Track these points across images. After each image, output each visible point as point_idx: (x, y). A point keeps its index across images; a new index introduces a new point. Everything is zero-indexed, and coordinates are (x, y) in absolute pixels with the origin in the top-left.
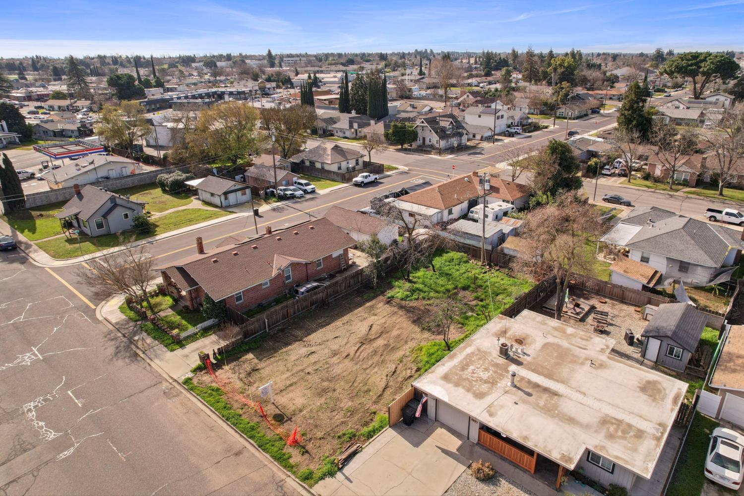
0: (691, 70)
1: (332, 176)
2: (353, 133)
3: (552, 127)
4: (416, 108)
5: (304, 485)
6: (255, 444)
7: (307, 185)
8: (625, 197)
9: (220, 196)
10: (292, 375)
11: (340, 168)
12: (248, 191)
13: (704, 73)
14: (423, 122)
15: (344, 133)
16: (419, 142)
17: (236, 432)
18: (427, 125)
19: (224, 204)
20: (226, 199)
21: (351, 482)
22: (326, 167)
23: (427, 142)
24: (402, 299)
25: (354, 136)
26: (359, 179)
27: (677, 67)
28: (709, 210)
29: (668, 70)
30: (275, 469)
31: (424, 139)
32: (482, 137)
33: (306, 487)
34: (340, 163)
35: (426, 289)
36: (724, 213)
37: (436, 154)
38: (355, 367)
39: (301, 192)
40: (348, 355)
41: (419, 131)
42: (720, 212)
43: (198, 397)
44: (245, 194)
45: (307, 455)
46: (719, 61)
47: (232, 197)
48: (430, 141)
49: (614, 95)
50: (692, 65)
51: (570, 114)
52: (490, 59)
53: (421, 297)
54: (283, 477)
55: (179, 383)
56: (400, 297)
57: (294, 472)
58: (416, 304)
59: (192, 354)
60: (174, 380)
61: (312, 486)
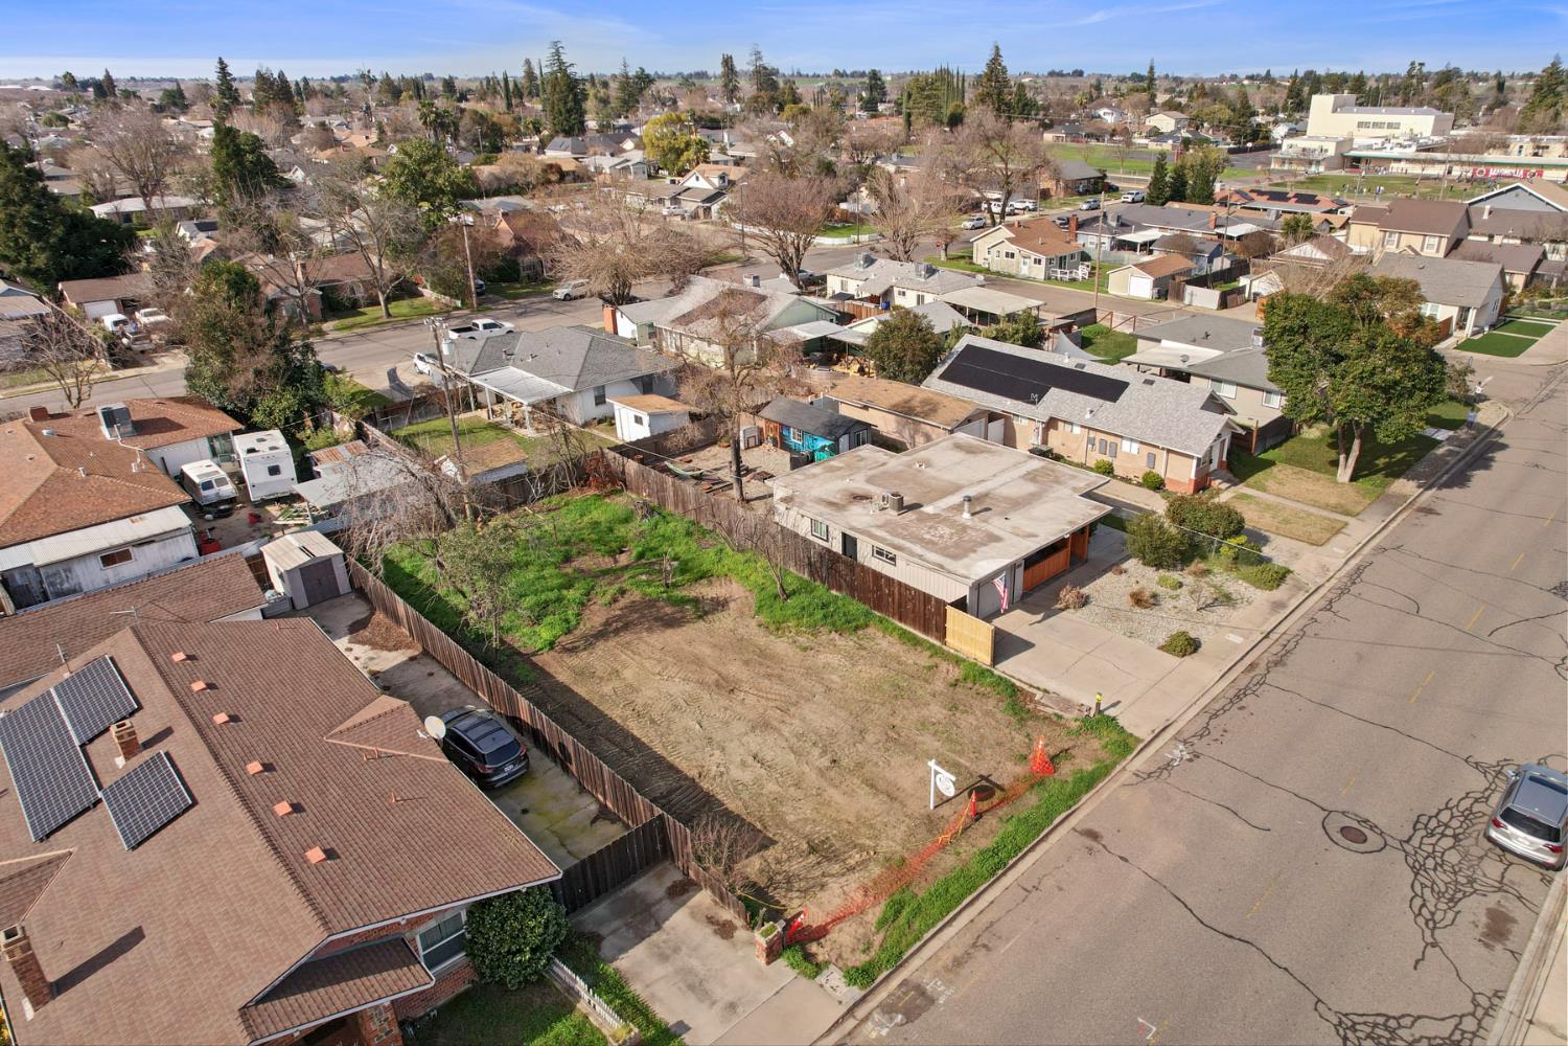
5: (1137, 748)
21: (1120, 702)
24: (568, 631)
30: (1115, 786)
33: (1140, 745)
38: (820, 700)
40: (778, 709)
42: (473, 329)
45: (1071, 752)
53: (573, 607)
54: (1128, 773)
55: (863, 999)
56: (557, 631)
57: (1115, 764)
58: (596, 618)
59: (723, 995)
60: (843, 1017)
61: (1138, 741)
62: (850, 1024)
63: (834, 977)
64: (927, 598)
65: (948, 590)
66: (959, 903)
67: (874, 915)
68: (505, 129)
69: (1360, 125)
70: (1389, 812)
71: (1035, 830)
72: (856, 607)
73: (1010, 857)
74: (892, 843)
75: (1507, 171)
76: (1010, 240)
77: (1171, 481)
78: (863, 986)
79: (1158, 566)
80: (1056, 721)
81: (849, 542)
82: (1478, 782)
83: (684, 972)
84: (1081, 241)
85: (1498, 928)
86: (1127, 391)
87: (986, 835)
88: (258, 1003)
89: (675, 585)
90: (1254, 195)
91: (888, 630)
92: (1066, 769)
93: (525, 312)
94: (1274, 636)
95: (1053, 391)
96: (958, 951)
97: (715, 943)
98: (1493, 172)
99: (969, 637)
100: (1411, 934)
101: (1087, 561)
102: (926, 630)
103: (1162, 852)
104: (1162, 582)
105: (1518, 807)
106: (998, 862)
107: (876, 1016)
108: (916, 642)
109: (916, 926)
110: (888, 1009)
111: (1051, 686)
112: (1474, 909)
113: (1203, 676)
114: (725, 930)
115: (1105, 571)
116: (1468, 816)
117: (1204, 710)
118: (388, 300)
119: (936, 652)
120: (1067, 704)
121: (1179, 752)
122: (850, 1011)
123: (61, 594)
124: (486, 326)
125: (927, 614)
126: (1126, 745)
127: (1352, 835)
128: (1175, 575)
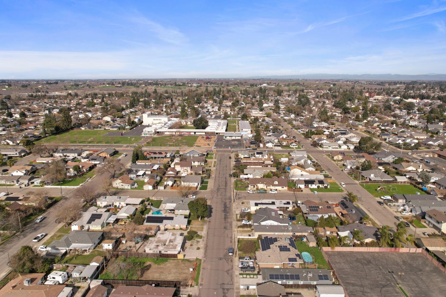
57: (201, 262)
59: (190, 291)
60: (198, 288)
63: (195, 286)
64: (175, 254)
65: (176, 253)
66: (198, 278)
67: (194, 281)
69: (154, 120)
70: (222, 256)
71: (199, 270)
72: (165, 259)
74: (190, 277)
75: (185, 133)
76: (121, 182)
77: (183, 228)
78: (198, 286)
79: (190, 241)
80: (193, 261)
81: (160, 252)
82: (226, 251)
84: (130, 176)
85: (232, 261)
86: (174, 218)
87: (196, 273)
89: (143, 265)
90: (150, 153)
91: (171, 259)
92: (198, 265)
95: (164, 220)
96: (201, 280)
97: (185, 289)
98: (183, 133)
99: (180, 256)
100: (227, 264)
102: (175, 258)
103: (209, 267)
104: (191, 242)
105: (230, 251)
106: (199, 274)
107: (200, 287)
108: (175, 259)
109: (197, 280)
111: (190, 258)
112: (230, 260)
113: (202, 251)
114: (185, 288)
116: (227, 254)
117: (204, 254)
119: (177, 259)
120: (193, 259)
121: (205, 259)
124: (41, 236)
125: (175, 256)
126: (200, 260)
127: (220, 259)
128: (192, 241)
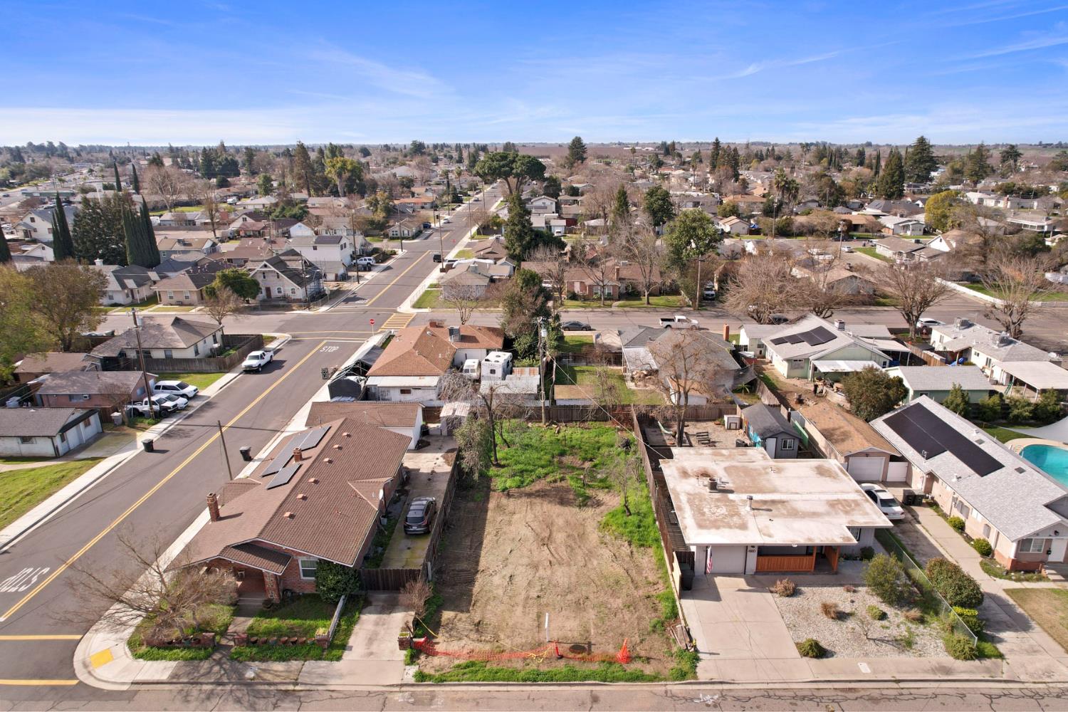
0: (505, 172)
1: (197, 366)
2: (128, 296)
3: (400, 253)
4: (190, 245)
5: (689, 681)
6: (597, 682)
7: (182, 386)
8: (584, 322)
9: (51, 437)
10: (524, 607)
11: (197, 353)
12: (94, 419)
13: (517, 175)
14: (265, 266)
15: (111, 298)
16: (262, 295)
17: (560, 685)
18: (273, 269)
19: (61, 451)
20: (63, 439)
21: (718, 654)
22: (176, 355)
23: (275, 293)
24: (519, 487)
25: (130, 300)
26: (248, 362)
27: (490, 168)
28: (663, 320)
29: (481, 172)
30: (646, 688)
31: (268, 290)
32: (336, 276)
33: (692, 681)
34: (196, 345)
35: (531, 468)
36: (676, 320)
37: (300, 307)
38: (574, 569)
39: (185, 400)
40: (550, 562)
41: (260, 279)
42: (673, 320)
43: (463, 682)
44: (88, 424)
45: (652, 661)
46: (528, 162)
47: (72, 435)
48: (280, 292)
49: (425, 204)
50: (503, 166)
51: (406, 232)
52: (211, 161)
53: (534, 477)
54: (664, 688)
55: (412, 685)
56: (514, 485)
57: (665, 680)
58: (537, 486)
59: (374, 648)
60: (397, 685)
61: (696, 677)
62: (397, 689)
66: (493, 680)
67: (460, 661)
68: (847, 191)
73: (541, 680)
74: (510, 643)
77: (999, 553)
78: (417, 681)
79: (883, 599)
83: (376, 634)
86: (998, 472)
87: (551, 667)
88: (233, 547)
89: (589, 486)
92: (635, 666)
93: (722, 316)
94: (902, 685)
95: (948, 454)
96: (466, 696)
97: (397, 631)
101: (836, 573)
104: (873, 609)
106: (535, 679)
107: (407, 694)
109: (465, 676)
110: (413, 694)
113: (799, 674)
115: (841, 585)
117: (766, 690)
118: (649, 295)
120: (685, 638)
121: (710, 698)
122: (402, 685)
123: (383, 400)
124: (679, 320)
126: (684, 675)
128: (890, 611)
